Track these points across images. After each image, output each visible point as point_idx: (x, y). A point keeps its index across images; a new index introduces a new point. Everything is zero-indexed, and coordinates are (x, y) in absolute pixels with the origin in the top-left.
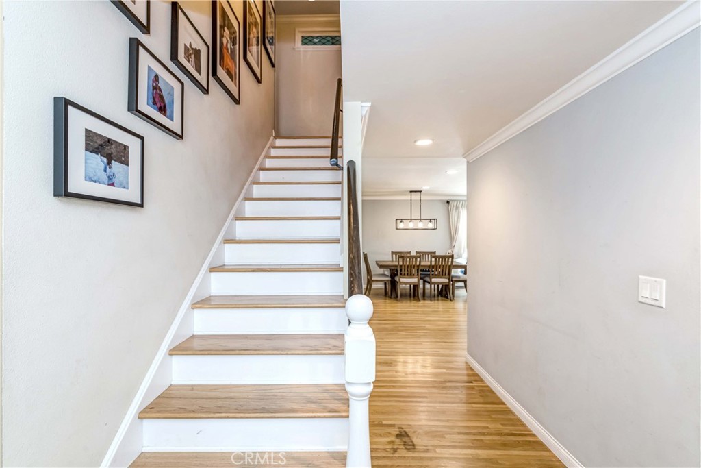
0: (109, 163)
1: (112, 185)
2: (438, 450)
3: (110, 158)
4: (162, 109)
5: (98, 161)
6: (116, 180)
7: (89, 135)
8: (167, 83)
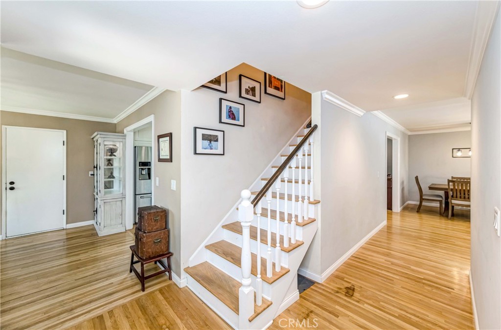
0: (210, 142)
1: (212, 149)
2: (365, 305)
3: (210, 141)
4: (234, 118)
5: (207, 143)
6: (213, 148)
7: (203, 135)
8: (235, 108)
